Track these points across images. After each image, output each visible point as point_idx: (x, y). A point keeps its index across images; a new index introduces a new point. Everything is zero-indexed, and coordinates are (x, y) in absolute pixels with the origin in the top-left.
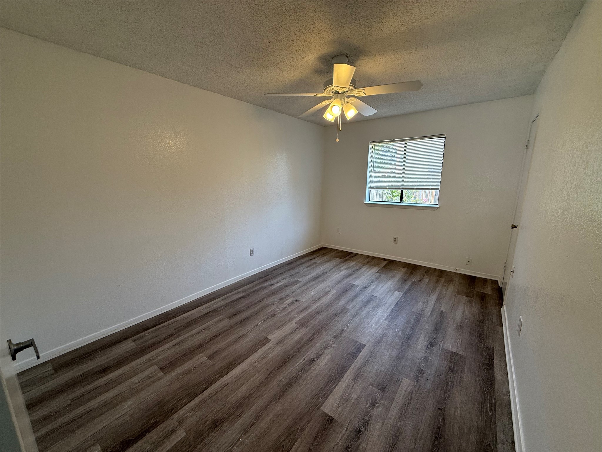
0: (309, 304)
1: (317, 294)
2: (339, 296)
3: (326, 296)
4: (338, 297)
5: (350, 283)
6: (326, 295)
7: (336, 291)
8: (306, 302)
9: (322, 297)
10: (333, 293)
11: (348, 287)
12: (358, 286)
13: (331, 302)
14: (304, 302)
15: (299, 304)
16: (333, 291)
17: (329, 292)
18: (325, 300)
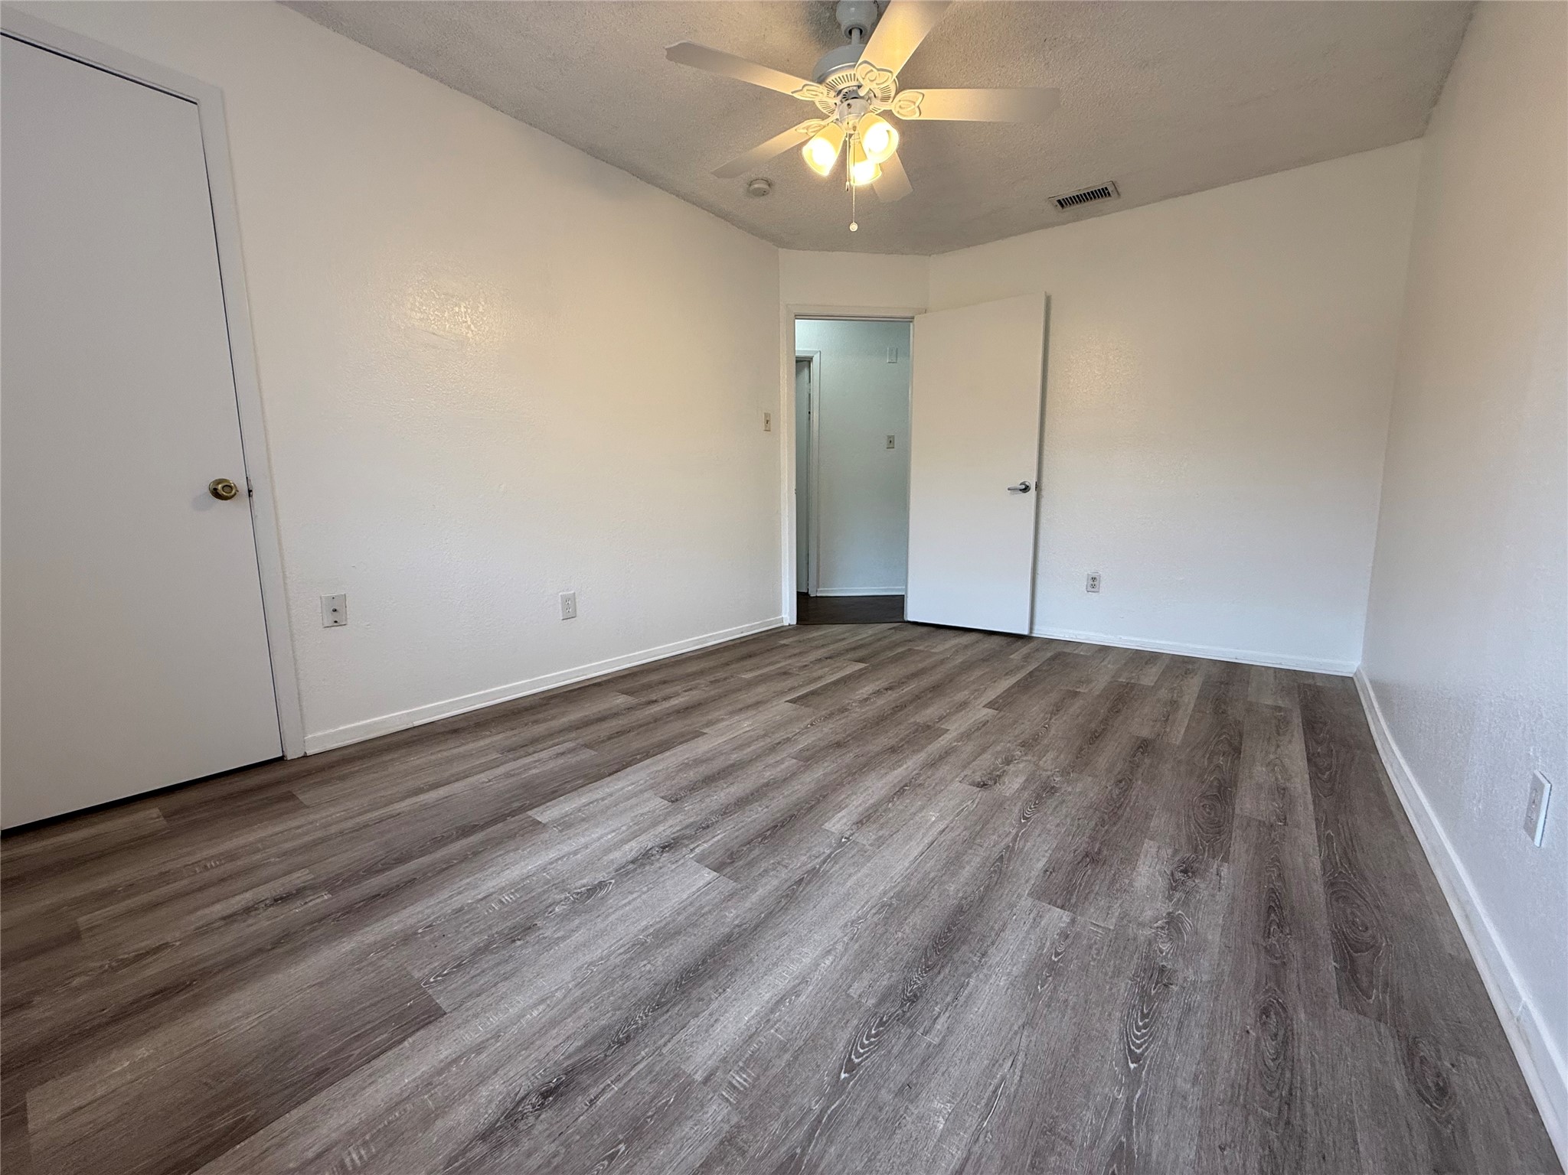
0: (933, 775)
1: (913, 810)
2: (819, 802)
3: (871, 801)
4: (819, 800)
5: (732, 884)
6: (874, 805)
7: (827, 826)
8: (942, 779)
9: (890, 799)
10: (843, 813)
11: (756, 852)
12: (700, 859)
13: (850, 778)
14: (952, 780)
15: (968, 772)
16: (838, 826)
17: (860, 823)
18: (875, 787)
